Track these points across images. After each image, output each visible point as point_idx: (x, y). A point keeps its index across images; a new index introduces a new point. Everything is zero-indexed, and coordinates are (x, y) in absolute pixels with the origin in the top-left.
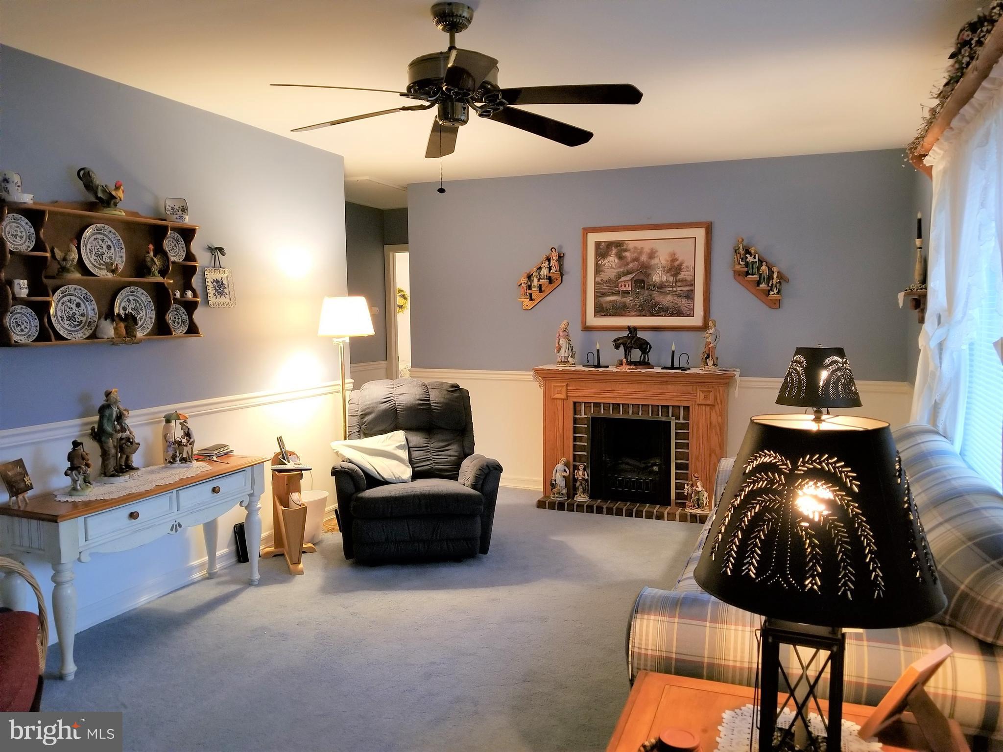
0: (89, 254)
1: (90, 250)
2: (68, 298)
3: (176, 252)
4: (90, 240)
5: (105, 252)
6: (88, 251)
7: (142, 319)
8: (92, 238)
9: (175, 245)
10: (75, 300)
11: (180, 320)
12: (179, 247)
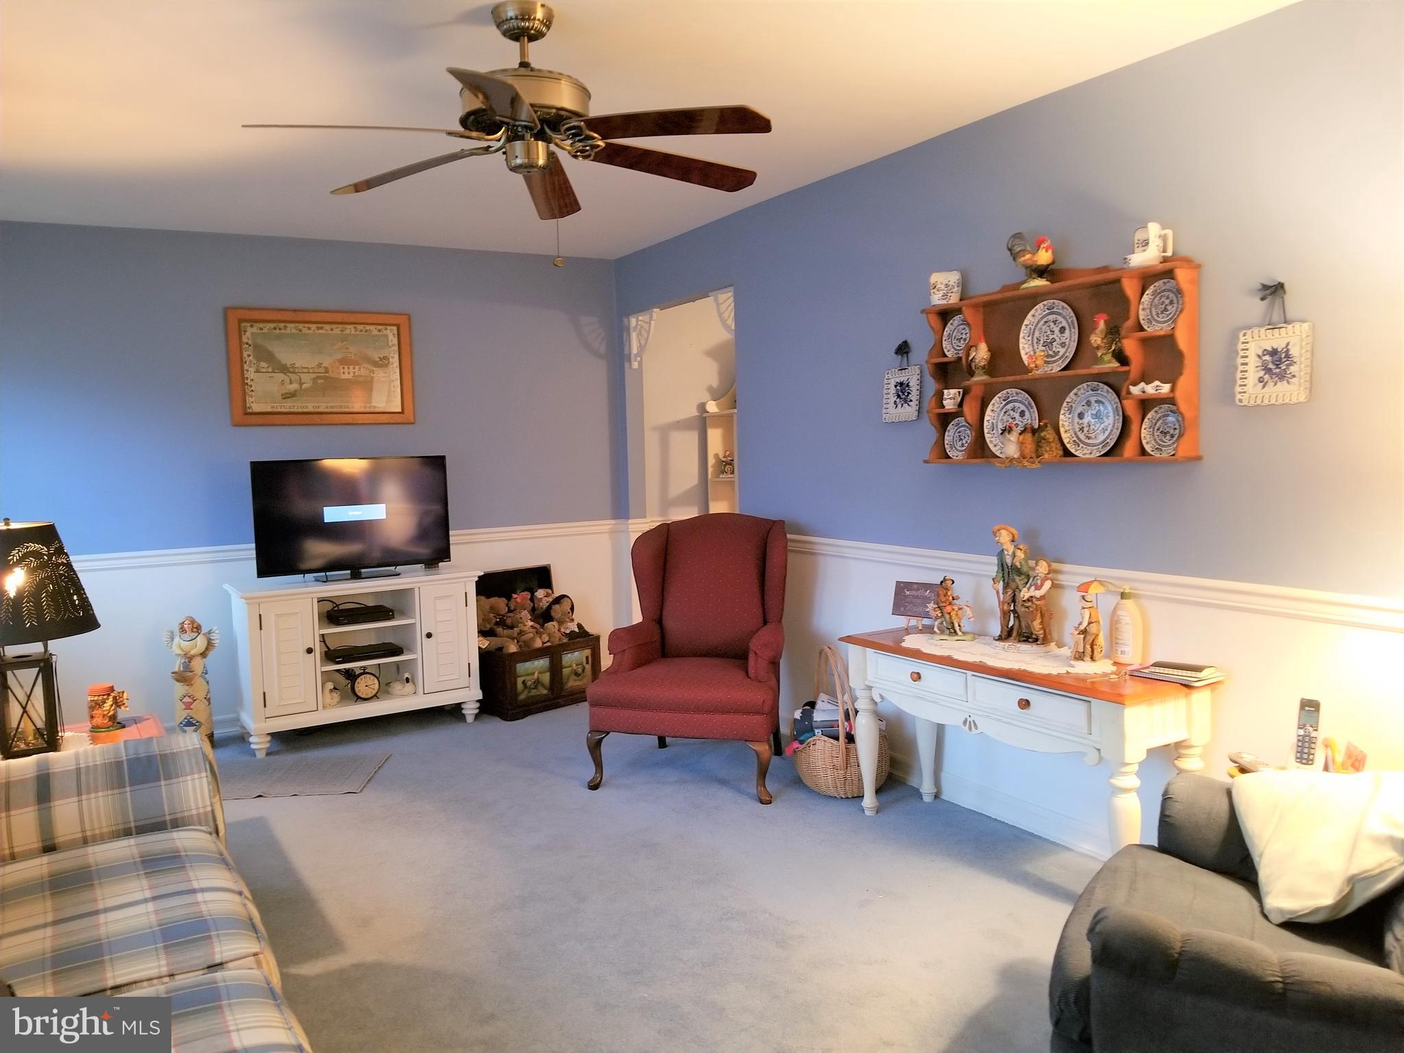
0: (1035, 344)
1: (1037, 339)
2: (1011, 405)
3: (1170, 314)
4: (1039, 326)
5: (1056, 338)
6: (1035, 341)
7: (1106, 430)
8: (1042, 322)
9: (1171, 302)
10: (1019, 408)
11: (1177, 431)
12: (1178, 303)
